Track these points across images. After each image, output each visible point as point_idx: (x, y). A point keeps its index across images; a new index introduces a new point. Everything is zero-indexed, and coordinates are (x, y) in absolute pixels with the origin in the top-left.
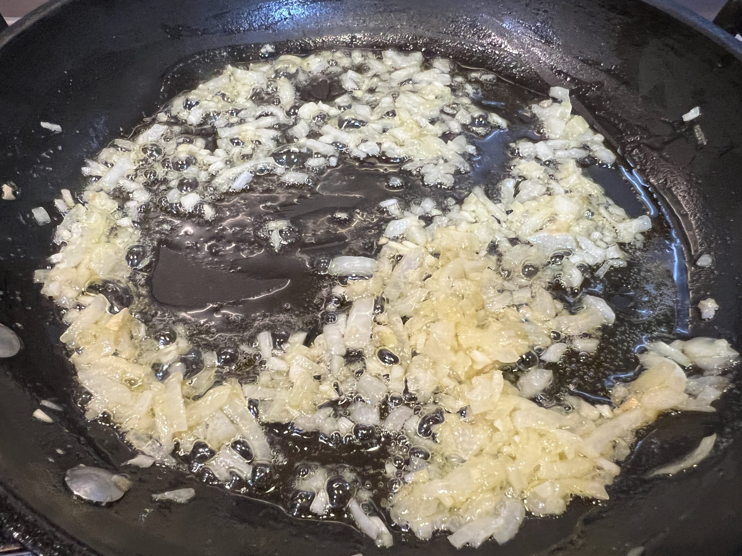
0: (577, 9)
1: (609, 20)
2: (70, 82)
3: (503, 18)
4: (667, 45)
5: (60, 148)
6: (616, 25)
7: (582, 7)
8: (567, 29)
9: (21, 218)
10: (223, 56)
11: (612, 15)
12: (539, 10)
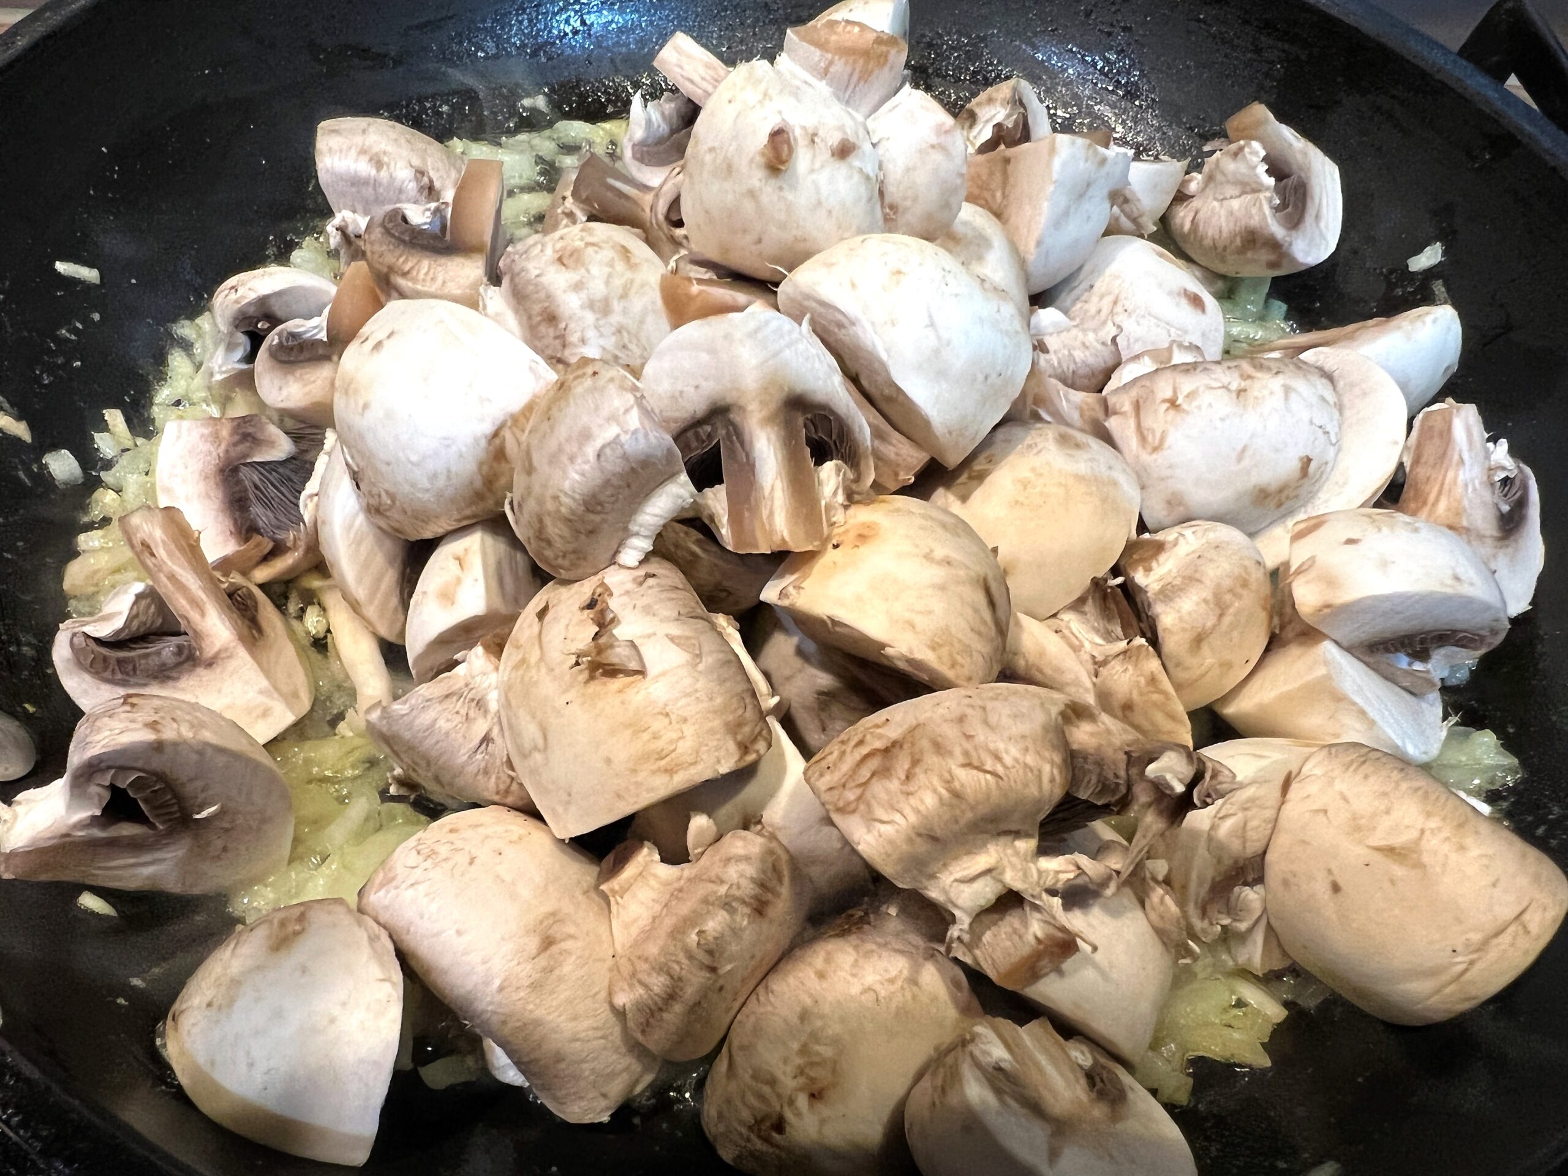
0: (1193, 25)
1: (1258, 51)
2: (115, 172)
3: (1035, 40)
4: (1379, 109)
5: (96, 317)
6: (1272, 63)
7: (1204, 21)
8: (1170, 68)
9: (21, 474)
10: (442, 113)
11: (1265, 40)
12: (1112, 25)
